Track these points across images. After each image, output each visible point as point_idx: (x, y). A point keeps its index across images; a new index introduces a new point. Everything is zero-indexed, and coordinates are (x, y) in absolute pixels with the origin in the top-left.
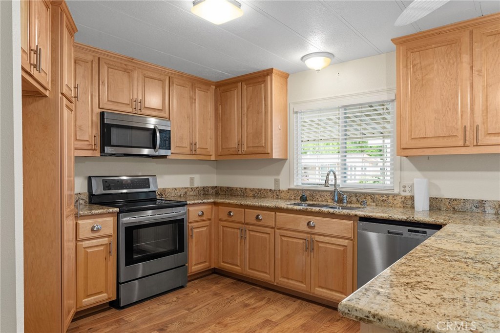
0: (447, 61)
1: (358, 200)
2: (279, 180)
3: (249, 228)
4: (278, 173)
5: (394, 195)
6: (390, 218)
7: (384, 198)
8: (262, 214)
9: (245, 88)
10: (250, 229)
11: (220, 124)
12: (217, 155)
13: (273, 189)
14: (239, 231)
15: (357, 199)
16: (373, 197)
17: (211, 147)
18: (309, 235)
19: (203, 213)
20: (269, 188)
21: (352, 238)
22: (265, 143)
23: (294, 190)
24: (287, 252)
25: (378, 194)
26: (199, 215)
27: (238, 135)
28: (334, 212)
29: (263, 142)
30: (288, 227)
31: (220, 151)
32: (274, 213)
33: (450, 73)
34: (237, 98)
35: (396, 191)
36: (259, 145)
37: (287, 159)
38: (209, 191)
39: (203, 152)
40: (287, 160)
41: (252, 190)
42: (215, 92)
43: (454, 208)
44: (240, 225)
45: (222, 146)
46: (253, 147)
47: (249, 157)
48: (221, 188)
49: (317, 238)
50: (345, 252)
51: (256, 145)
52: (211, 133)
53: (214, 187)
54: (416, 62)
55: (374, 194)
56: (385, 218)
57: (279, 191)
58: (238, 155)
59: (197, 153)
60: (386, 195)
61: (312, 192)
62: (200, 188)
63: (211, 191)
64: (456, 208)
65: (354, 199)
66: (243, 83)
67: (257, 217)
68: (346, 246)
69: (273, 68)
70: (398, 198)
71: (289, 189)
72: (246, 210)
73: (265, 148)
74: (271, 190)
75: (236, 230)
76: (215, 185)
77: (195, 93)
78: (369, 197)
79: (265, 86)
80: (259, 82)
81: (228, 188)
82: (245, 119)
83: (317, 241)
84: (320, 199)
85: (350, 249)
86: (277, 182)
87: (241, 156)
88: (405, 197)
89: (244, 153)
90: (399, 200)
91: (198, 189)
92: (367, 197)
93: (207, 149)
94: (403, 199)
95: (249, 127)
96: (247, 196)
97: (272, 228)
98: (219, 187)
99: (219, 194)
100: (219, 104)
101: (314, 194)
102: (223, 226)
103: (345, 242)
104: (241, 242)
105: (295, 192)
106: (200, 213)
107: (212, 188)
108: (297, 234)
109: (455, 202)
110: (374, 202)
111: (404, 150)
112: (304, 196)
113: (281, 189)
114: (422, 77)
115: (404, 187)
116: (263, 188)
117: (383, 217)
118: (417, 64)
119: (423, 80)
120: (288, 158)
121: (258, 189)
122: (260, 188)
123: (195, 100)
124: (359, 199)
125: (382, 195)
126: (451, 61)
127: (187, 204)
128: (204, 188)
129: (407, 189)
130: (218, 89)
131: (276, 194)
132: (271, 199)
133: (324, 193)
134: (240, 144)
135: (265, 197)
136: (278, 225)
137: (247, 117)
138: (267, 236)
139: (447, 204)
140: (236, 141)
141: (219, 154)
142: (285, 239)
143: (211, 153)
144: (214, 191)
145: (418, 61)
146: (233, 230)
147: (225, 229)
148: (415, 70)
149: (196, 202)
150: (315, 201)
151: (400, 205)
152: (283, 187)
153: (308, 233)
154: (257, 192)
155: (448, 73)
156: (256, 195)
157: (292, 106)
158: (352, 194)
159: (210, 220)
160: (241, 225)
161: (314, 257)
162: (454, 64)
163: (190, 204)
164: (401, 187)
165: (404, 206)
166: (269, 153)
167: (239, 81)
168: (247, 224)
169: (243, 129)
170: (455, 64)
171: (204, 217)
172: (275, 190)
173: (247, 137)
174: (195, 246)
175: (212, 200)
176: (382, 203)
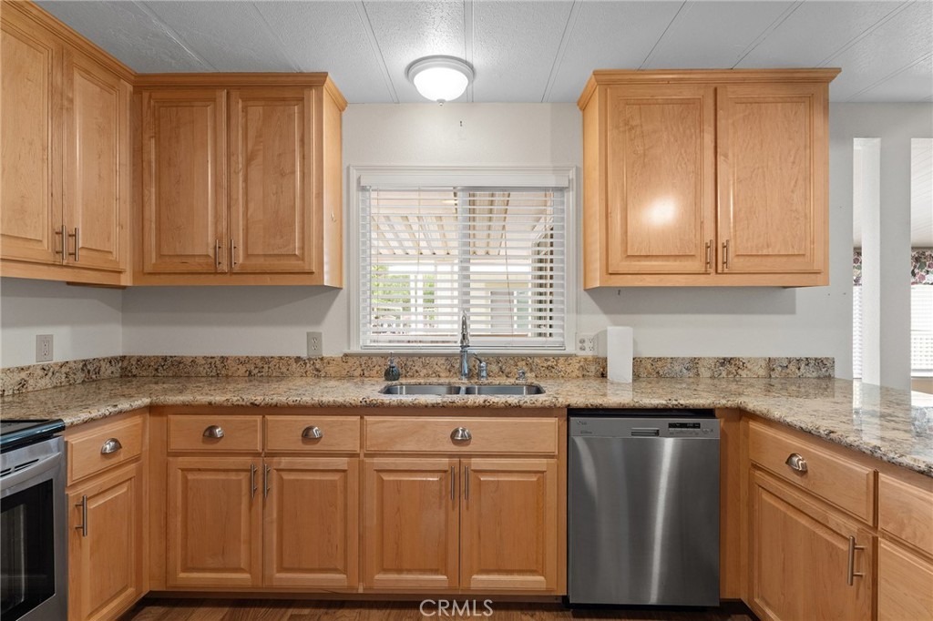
0: (681, 129)
1: (501, 370)
2: (321, 333)
3: (279, 463)
4: (318, 320)
5: (568, 357)
6: (637, 405)
7: (549, 363)
8: (318, 425)
9: (240, 106)
10: (281, 467)
11: (153, 190)
12: (140, 272)
13: (304, 355)
14: (243, 477)
15: (501, 368)
16: (531, 361)
17: (120, 250)
18: (456, 460)
19: (118, 446)
20: (294, 354)
21: (557, 453)
22: (302, 248)
23: (360, 356)
24: (399, 509)
25: (540, 356)
26: (104, 454)
27: (216, 222)
28: (521, 403)
29: (297, 245)
30: (398, 447)
31: (154, 261)
32: (357, 418)
33: (686, 152)
34: (215, 129)
35: (570, 349)
36: (283, 251)
37: (341, 289)
38: (103, 369)
39: (98, 261)
40: (342, 292)
41: (242, 361)
42: (132, 102)
43: (658, 373)
44: (247, 461)
45: (159, 246)
46: (265, 255)
47: (251, 281)
48: (139, 360)
49: (477, 463)
50: (540, 485)
51: (276, 252)
52: (122, 210)
53: (116, 358)
54: (634, 123)
55: (531, 356)
56: (627, 406)
57: (322, 359)
58: (216, 273)
59: (78, 264)
60: (554, 356)
61: (404, 359)
62: (72, 365)
63: (107, 370)
64: (661, 372)
65: (494, 368)
66: (234, 94)
67: (306, 435)
68: (543, 472)
69: (325, 75)
70: (574, 361)
71: (346, 355)
72: (268, 417)
73: (303, 260)
74: (298, 359)
75: (233, 476)
76: (119, 352)
77: (71, 81)
78: (524, 363)
79: (302, 113)
80: (284, 99)
81: (165, 359)
82: (241, 184)
83: (475, 471)
84: (423, 372)
85: (551, 479)
86: (314, 339)
87: (228, 276)
88: (586, 359)
89: (236, 269)
90: (574, 367)
91: (64, 370)
92: (519, 364)
93: (111, 252)
94: (582, 364)
95: (251, 206)
96: (227, 376)
97: (352, 455)
98: (131, 357)
99: (135, 376)
100: (146, 136)
101: (409, 363)
102: (182, 470)
103: (541, 464)
104: (251, 505)
105: (363, 360)
106: (109, 447)
107: (111, 361)
108: (423, 460)
109: (660, 363)
110: (531, 370)
111: (612, 276)
112: (394, 369)
113: (324, 355)
114: (644, 151)
115: (582, 341)
116: (277, 354)
117: (624, 405)
118: (637, 126)
119: (645, 155)
120: (344, 286)
121: (263, 358)
122: (267, 354)
123: (71, 101)
124: (504, 367)
125: (546, 358)
126: (688, 131)
127: (63, 428)
128: (85, 363)
129: (587, 345)
130: (146, 95)
131: (315, 367)
132: (299, 379)
133: (432, 359)
134: (224, 247)
135: (281, 377)
136: (371, 446)
137: (246, 180)
138: (336, 477)
139: (649, 366)
140: (210, 239)
141: (148, 268)
142: (391, 478)
143: (122, 267)
144: (116, 369)
145: (638, 122)
146: (222, 476)
147: (190, 476)
148: (633, 136)
149: (95, 413)
150: (412, 377)
151: (577, 373)
152: (331, 349)
153: (451, 456)
154: (260, 365)
155: (683, 151)
156: (255, 371)
157: (354, 174)
158: (491, 359)
159: (136, 459)
160: (249, 460)
161: (468, 508)
162: (691, 137)
163: (72, 425)
164: (578, 342)
165: (583, 376)
166: (313, 273)
167: (221, 86)
168: (272, 454)
169: (233, 209)
170: (694, 137)
171: (121, 457)
172: (309, 359)
173: (246, 230)
174: (92, 554)
175: (146, 401)
176: (547, 372)
